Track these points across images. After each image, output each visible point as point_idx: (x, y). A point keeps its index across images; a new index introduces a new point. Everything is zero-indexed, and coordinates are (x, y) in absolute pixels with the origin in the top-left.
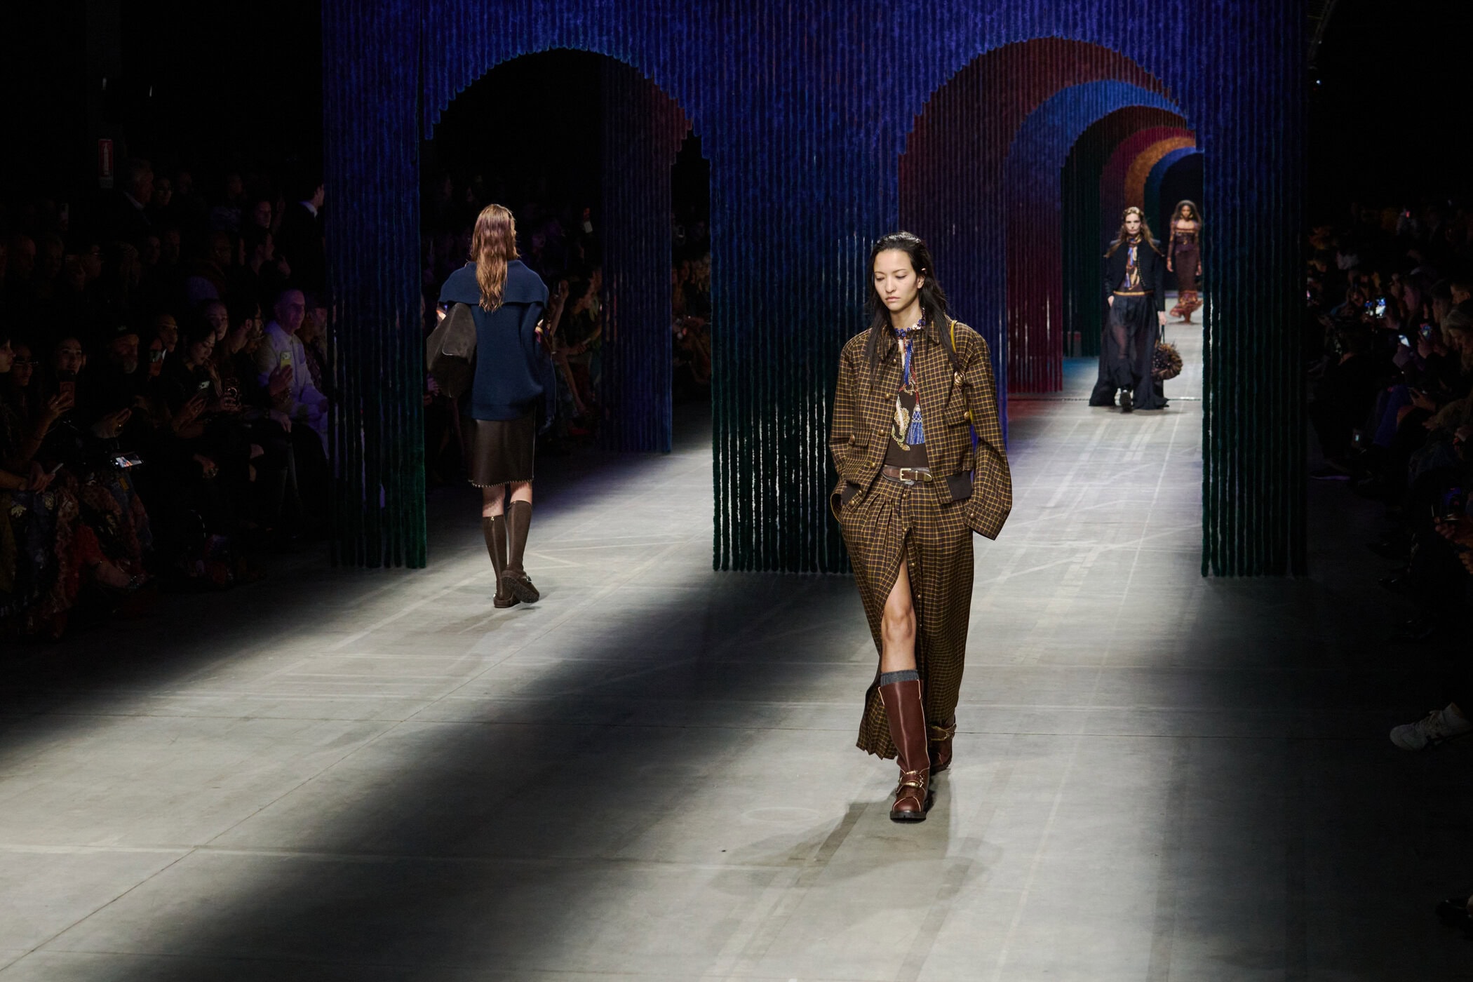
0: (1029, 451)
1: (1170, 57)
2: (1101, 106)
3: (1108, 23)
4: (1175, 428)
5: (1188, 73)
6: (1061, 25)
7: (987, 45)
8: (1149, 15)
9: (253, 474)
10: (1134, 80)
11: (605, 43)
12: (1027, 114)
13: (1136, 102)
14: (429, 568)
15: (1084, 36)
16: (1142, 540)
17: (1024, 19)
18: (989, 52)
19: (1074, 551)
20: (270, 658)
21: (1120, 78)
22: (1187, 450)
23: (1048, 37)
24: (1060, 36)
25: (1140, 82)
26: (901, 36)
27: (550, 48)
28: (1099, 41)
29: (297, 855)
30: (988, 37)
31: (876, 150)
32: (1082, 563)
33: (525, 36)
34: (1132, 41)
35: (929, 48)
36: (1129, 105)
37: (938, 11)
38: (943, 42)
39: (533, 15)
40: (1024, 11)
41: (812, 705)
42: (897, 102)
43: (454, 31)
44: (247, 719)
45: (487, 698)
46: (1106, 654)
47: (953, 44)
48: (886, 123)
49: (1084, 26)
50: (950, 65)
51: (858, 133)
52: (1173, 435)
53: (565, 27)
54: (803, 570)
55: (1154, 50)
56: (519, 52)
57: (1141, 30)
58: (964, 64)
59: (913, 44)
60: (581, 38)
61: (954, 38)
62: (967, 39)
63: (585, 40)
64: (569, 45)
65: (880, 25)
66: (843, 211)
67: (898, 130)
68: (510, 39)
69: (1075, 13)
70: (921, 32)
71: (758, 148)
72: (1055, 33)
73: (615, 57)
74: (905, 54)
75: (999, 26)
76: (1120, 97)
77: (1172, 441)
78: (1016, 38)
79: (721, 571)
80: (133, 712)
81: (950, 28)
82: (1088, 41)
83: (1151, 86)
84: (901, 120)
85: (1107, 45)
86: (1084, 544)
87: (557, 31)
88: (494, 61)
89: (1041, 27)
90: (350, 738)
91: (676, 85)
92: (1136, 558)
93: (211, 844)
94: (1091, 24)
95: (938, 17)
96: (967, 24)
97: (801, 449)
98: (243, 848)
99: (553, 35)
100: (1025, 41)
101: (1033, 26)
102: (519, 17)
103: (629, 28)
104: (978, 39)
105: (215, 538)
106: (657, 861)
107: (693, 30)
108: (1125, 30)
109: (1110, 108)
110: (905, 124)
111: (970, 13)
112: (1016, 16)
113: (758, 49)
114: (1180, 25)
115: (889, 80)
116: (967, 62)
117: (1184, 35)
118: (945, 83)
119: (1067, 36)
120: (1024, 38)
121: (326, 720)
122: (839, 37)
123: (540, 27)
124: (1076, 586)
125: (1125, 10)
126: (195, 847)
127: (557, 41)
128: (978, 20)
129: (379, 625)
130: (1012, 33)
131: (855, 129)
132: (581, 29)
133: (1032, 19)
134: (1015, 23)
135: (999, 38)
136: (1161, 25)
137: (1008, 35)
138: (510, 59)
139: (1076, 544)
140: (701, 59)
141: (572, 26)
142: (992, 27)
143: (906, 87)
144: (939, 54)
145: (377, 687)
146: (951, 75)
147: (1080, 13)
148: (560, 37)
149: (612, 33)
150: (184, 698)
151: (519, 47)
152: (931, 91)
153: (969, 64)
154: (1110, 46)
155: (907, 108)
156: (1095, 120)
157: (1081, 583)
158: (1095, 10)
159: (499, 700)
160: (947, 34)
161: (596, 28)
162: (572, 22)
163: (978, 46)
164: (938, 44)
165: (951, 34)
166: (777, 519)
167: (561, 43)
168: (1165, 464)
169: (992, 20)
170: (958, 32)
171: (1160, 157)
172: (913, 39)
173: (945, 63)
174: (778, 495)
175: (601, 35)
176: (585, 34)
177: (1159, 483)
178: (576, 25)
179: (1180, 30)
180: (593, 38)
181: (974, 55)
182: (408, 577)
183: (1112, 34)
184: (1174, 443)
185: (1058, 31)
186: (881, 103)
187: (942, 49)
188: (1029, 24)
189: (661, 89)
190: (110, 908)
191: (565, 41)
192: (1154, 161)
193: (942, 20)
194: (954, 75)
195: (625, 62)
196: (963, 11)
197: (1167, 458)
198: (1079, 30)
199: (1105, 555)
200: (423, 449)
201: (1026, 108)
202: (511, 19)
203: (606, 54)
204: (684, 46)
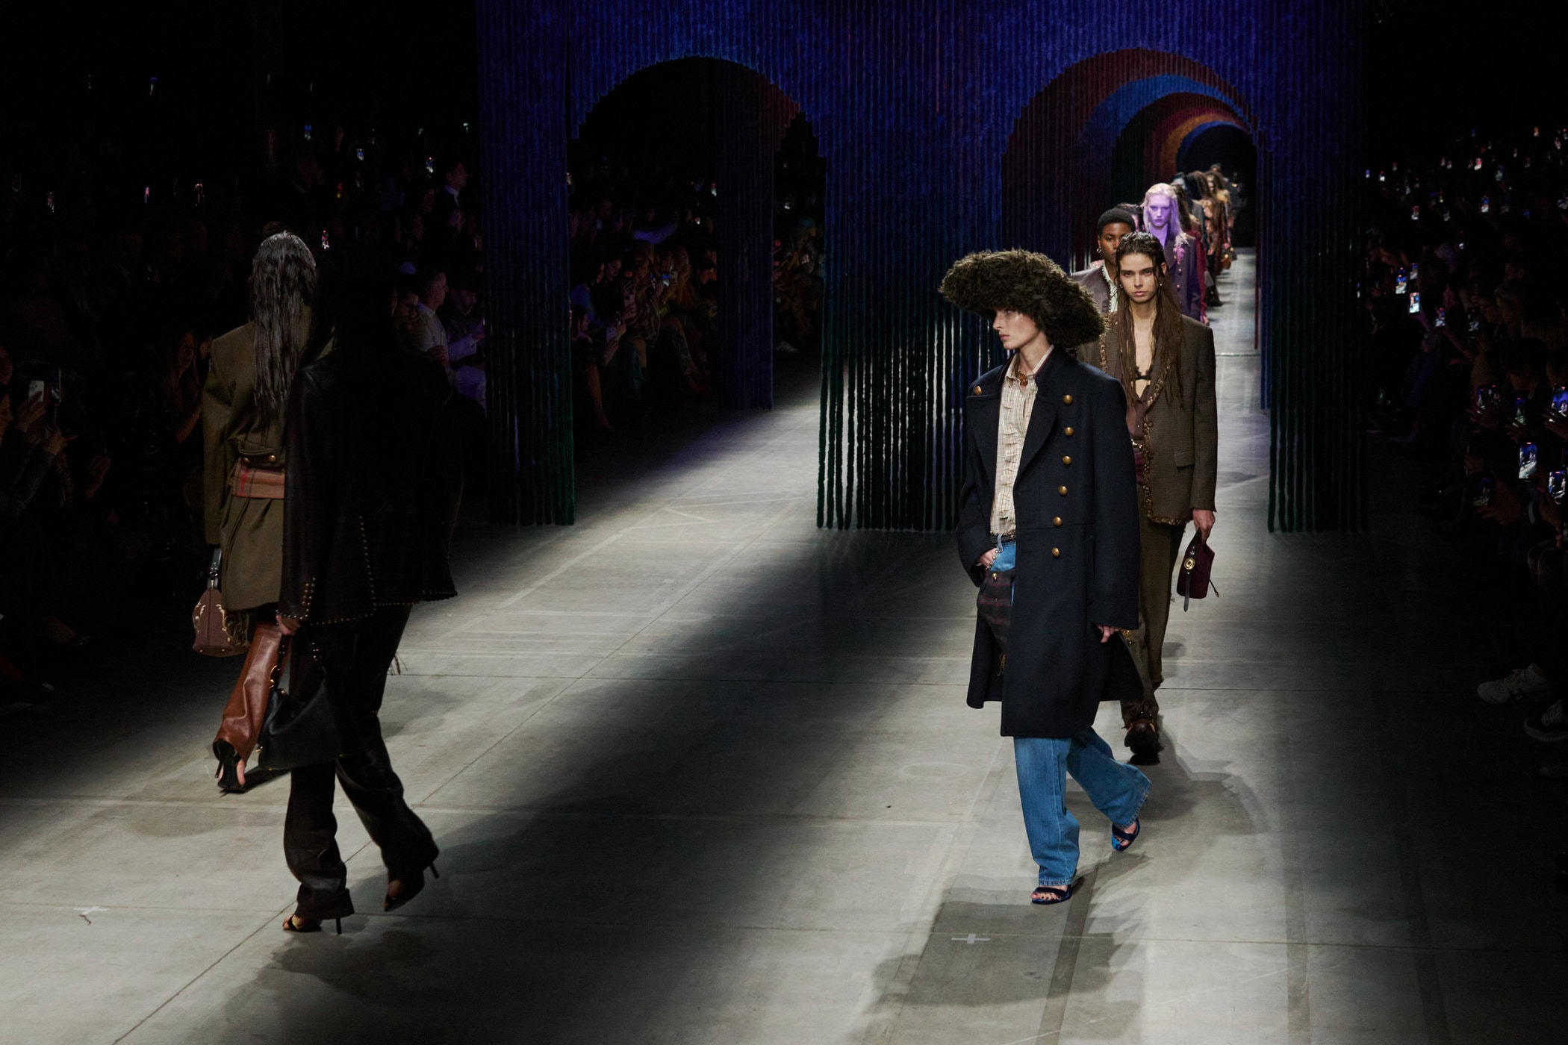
3: (1188, 35)
5: (1260, 81)
6: (1146, 36)
7: (1079, 55)
8: (1226, 28)
11: (735, 52)
14: (577, 524)
15: (1167, 47)
17: (1113, 32)
18: (1082, 62)
20: (449, 616)
23: (1134, 47)
24: (1145, 47)
26: (1003, 46)
27: (685, 55)
28: (1181, 52)
30: (1080, 47)
31: (981, 149)
33: (663, 46)
34: (1210, 52)
35: (1027, 58)
37: (1036, 24)
38: (1040, 52)
39: (670, 26)
40: (1113, 23)
42: (1000, 107)
43: (598, 41)
45: (651, 654)
47: (1050, 54)
48: (989, 126)
49: (1166, 38)
50: (1047, 72)
51: (964, 135)
53: (698, 36)
55: (1230, 60)
56: (657, 59)
57: (1218, 41)
58: (1059, 72)
59: (1014, 54)
60: (714, 47)
61: (1050, 48)
62: (1062, 49)
63: (717, 48)
64: (702, 53)
65: (984, 37)
68: (649, 48)
69: (1159, 26)
70: (1020, 42)
71: (871, 147)
72: (1141, 44)
73: (743, 65)
74: (1006, 63)
75: (1091, 38)
78: (1105, 49)
81: (1047, 39)
84: (1003, 122)
85: (1187, 55)
87: (691, 41)
88: (634, 68)
89: (1128, 39)
90: (535, 695)
91: (798, 90)
94: (1173, 36)
95: (1036, 29)
96: (1062, 36)
99: (688, 44)
100: (1114, 51)
101: (1121, 38)
102: (656, 28)
103: (757, 38)
104: (1072, 50)
106: (830, 817)
107: (814, 40)
108: (1203, 42)
110: (1006, 126)
111: (1064, 25)
112: (1106, 29)
113: (872, 57)
114: (1253, 37)
116: (1061, 70)
117: (1256, 46)
118: (1043, 90)
119: (1151, 47)
120: (1113, 48)
121: (510, 677)
122: (946, 47)
123: (676, 37)
125: (1203, 23)
127: (691, 50)
128: (1071, 32)
130: (1102, 44)
131: (961, 130)
132: (713, 39)
133: (1120, 31)
134: (1105, 36)
135: (1090, 48)
136: (1235, 37)
137: (1098, 46)
138: (648, 66)
140: (821, 67)
141: (705, 36)
142: (1084, 39)
143: (1007, 93)
144: (1036, 64)
145: (551, 643)
146: (1047, 82)
147: (1163, 27)
148: (694, 46)
149: (742, 43)
151: (657, 55)
152: (1028, 95)
153: (1063, 72)
154: (1190, 56)
155: (1007, 112)
158: (1177, 23)
159: (662, 657)
160: (1044, 45)
161: (727, 40)
162: (705, 32)
163: (1072, 56)
164: (1036, 54)
165: (1048, 45)
167: (695, 52)
169: (1084, 32)
170: (1054, 43)
172: (1013, 49)
173: (1042, 71)
174: (885, 460)
175: (731, 44)
176: (717, 43)
179: (1253, 42)
180: (724, 48)
181: (1068, 64)
182: (560, 534)
183: (1192, 46)
185: (1143, 43)
186: (986, 108)
187: (1039, 58)
188: (1117, 36)
189: (785, 94)
191: (698, 50)
193: (1039, 32)
194: (1049, 81)
195: (754, 69)
196: (1059, 24)
198: (1162, 41)
200: (572, 419)
202: (649, 29)
203: (736, 61)
204: (805, 55)
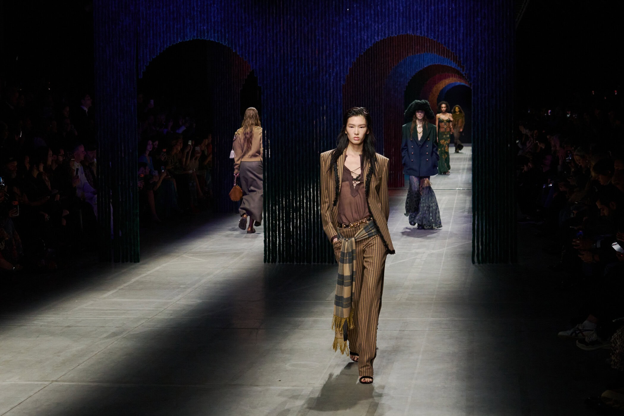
0: (394, 211)
1: (457, 43)
2: (422, 65)
3: (431, 28)
4: (455, 202)
5: (465, 49)
6: (411, 29)
7: (380, 37)
8: (449, 25)
9: (64, 222)
10: (438, 53)
11: (216, 37)
12: (392, 67)
13: (437, 62)
14: (141, 262)
15: (421, 33)
16: (445, 248)
17: (395, 26)
18: (381, 40)
19: (417, 253)
20: (76, 301)
21: (432, 52)
22: (461, 211)
23: (405, 34)
24: (411, 34)
25: (441, 54)
26: (343, 34)
27: (193, 39)
28: (427, 36)
29: (95, 384)
30: (380, 34)
31: (333, 82)
32: (421, 258)
33: (182, 34)
34: (441, 36)
35: (355, 39)
36: (434, 64)
37: (359, 23)
38: (361, 36)
39: (186, 25)
40: (395, 22)
41: (311, 319)
42: (342, 62)
43: (151, 32)
44: (69, 327)
45: (171, 317)
46: (435, 297)
47: (366, 37)
48: (337, 71)
49: (421, 29)
50: (364, 45)
51: (326, 75)
52: (455, 205)
53: (199, 30)
54: (302, 262)
55: (451, 40)
56: (179, 40)
57: (445, 31)
58: (370, 45)
59: (348, 37)
60: (206, 34)
61: (366, 34)
62: (371, 35)
63: (208, 35)
64: (201, 38)
65: (334, 29)
66: (320, 108)
67: (342, 74)
68: (175, 35)
69: (417, 24)
70: (352, 32)
71: (282, 81)
72: (408, 32)
73: (221, 43)
74: (345, 41)
75: (385, 29)
76: (430, 60)
77: (454, 207)
78: (392, 34)
79: (267, 263)
80: (19, 324)
81: (364, 30)
82: (423, 35)
83: (445, 55)
84: (343, 69)
85: (431, 37)
86: (421, 250)
87: (196, 32)
88: (168, 44)
89: (403, 30)
90: (115, 334)
91: (247, 55)
92: (444, 256)
93: (59, 380)
94: (424, 28)
95: (359, 25)
96: (371, 28)
97: (302, 210)
98: (73, 382)
99: (194, 33)
100: (396, 36)
101: (399, 29)
102: (179, 26)
103: (227, 30)
104: (376, 35)
105: (49, 250)
106: (251, 385)
107: (254, 31)
108: (438, 31)
109: (426, 65)
110: (345, 71)
111: (372, 23)
112: (392, 25)
113: (282, 39)
114: (462, 29)
115: (338, 53)
116: (371, 45)
117: (463, 33)
118: (362, 54)
119: (414, 34)
120: (396, 34)
121: (103, 327)
122: (317, 34)
123: (188, 30)
124: (419, 268)
125: (438, 22)
126: (52, 381)
127: (196, 36)
128: (376, 27)
129: (122, 287)
130: (390, 32)
131: (324, 73)
132: (206, 31)
133: (399, 26)
134: (392, 28)
135: (385, 34)
136: (453, 29)
137: (389, 34)
138: (175, 44)
139: (418, 251)
140: (258, 44)
141: (202, 30)
142: (382, 30)
143: (345, 55)
144: (359, 42)
145: (124, 313)
146: (365, 51)
147: (419, 24)
148: (197, 34)
149: (219, 32)
150: (40, 318)
151: (179, 38)
152: (356, 56)
153: (372, 46)
154: (432, 38)
155: (346, 64)
156: (419, 70)
157: (421, 267)
158: (425, 22)
159: (177, 318)
160: (363, 33)
161: (212, 32)
162: (202, 28)
163: (376, 38)
164: (359, 37)
165: (365, 33)
166: (291, 241)
167: (198, 37)
168: (452, 217)
169: (382, 27)
170: (367, 31)
171: (444, 86)
172: (348, 35)
173: (362, 45)
174: (291, 230)
175: (214, 33)
176: (208, 32)
177: (451, 224)
178: (203, 29)
179: (462, 31)
180: (211, 35)
181: (374, 42)
182: (133, 266)
183: (433, 33)
184: (455, 208)
185: (410, 32)
186: (335, 62)
187: (361, 39)
188: (397, 28)
189: (240, 56)
190: (18, 407)
191: (199, 36)
192: (441, 88)
193: (361, 26)
194: (366, 50)
195: (225, 45)
196: (370, 23)
197: (453, 214)
198: (419, 31)
199: (431, 255)
200: (138, 211)
201: (392, 65)
202: (176, 27)
203: (217, 41)
204: (250, 38)
